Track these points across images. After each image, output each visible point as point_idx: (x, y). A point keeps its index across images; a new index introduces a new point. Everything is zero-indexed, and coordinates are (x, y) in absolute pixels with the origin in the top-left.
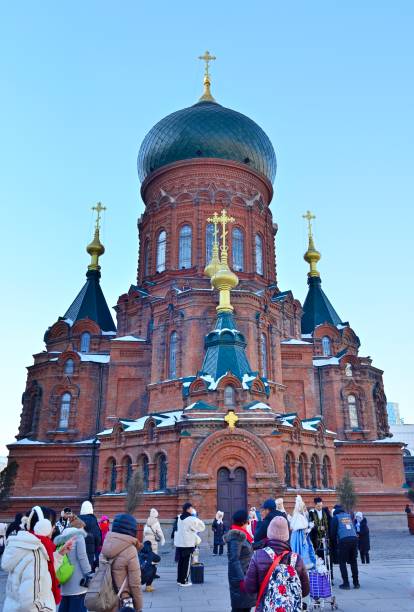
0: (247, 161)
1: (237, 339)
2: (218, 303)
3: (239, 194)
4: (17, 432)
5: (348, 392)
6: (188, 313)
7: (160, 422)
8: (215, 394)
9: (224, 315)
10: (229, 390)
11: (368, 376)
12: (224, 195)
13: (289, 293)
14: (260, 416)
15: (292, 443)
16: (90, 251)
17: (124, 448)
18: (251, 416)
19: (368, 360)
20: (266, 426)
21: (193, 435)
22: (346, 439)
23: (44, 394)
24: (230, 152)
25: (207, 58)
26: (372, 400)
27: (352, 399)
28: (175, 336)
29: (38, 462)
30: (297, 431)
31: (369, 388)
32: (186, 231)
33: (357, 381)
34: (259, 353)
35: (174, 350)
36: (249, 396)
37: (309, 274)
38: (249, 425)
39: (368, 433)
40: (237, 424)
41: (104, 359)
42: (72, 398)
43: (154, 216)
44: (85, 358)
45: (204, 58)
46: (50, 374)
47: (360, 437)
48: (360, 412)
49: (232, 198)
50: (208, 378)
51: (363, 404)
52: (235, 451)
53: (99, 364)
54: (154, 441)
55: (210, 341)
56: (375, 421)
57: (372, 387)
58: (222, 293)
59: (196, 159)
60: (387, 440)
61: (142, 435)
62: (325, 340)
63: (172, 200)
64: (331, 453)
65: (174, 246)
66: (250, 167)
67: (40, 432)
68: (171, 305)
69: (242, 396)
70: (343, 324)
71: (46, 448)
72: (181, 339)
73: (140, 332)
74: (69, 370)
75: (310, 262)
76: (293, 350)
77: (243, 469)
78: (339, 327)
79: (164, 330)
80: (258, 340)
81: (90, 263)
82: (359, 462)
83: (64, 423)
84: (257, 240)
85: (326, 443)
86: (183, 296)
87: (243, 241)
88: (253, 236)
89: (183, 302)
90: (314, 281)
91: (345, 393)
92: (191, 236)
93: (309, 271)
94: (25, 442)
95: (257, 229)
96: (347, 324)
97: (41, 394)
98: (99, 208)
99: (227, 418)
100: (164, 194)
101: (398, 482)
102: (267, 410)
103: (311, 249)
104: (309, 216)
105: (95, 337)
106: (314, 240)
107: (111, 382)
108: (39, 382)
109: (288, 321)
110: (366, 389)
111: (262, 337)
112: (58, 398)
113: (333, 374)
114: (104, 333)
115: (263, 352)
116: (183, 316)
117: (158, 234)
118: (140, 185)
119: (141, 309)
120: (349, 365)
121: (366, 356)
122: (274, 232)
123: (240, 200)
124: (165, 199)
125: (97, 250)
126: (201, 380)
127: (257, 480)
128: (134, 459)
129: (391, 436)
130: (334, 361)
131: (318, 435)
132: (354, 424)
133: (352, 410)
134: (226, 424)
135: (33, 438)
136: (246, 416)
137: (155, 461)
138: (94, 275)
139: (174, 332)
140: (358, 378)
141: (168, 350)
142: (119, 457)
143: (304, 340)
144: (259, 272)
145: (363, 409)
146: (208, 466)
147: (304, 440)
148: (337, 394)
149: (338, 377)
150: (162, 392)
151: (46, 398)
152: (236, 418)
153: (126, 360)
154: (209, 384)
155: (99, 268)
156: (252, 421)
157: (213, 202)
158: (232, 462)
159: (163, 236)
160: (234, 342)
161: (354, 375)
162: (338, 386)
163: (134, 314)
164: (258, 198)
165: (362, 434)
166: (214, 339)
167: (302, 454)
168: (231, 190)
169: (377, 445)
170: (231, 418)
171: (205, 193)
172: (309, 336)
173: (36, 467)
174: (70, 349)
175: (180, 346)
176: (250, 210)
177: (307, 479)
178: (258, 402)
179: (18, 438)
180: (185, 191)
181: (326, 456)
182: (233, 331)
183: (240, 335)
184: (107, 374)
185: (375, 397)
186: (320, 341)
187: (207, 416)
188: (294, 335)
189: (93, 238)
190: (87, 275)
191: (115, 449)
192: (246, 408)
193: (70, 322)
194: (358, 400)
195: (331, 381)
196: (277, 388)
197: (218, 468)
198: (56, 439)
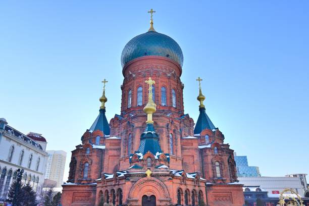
0: (168, 56)
1: (155, 136)
2: (147, 120)
3: (164, 71)
4: (68, 180)
5: (216, 160)
6: (136, 125)
7: (120, 174)
8: (142, 162)
9: (149, 125)
10: (149, 159)
11: (225, 152)
12: (157, 72)
13: (188, 115)
14: (163, 171)
15: (181, 184)
16: (101, 100)
17: (106, 186)
18: (158, 171)
19: (228, 145)
20: (165, 176)
21: (131, 180)
22: (215, 183)
23: (77, 162)
24: (159, 52)
25: (152, 12)
26: (227, 164)
27: (217, 164)
28: (131, 136)
29: (74, 193)
30: (184, 178)
31: (226, 158)
32: (140, 89)
33: (219, 155)
34: (169, 142)
35: (130, 142)
36: (158, 162)
37: (200, 106)
38: (157, 176)
39: (225, 180)
40: (151, 175)
41: (103, 147)
42: (89, 165)
43: (127, 83)
44: (94, 147)
45: (150, 12)
46: (79, 154)
47: (222, 182)
48: (221, 170)
49: (161, 73)
50: (140, 154)
51: (223, 166)
52: (151, 188)
53: (101, 149)
54: (117, 183)
55: (143, 137)
56: (229, 174)
57: (227, 158)
58: (148, 115)
59: (144, 57)
60: (236, 183)
61: (112, 181)
62: (207, 136)
63: (134, 76)
64: (203, 189)
65: (135, 96)
66: (170, 58)
67: (76, 180)
68: (129, 122)
69: (155, 162)
70: (215, 129)
71: (77, 186)
72: (132, 137)
73: (119, 135)
74: (88, 152)
75: (200, 101)
76: (189, 141)
77: (154, 196)
78: (214, 130)
79: (126, 134)
80: (168, 136)
81: (101, 106)
82: (221, 193)
83: (86, 175)
84: (173, 91)
85: (201, 184)
86: (134, 117)
87: (166, 92)
88: (170, 90)
89: (134, 120)
90: (202, 109)
91: (214, 161)
92: (142, 91)
93: (199, 105)
94: (70, 184)
95: (173, 86)
96: (217, 128)
97: (76, 163)
98: (105, 82)
99: (146, 173)
100: (130, 73)
101: (240, 203)
102: (166, 168)
103: (201, 94)
104: (199, 80)
105: (102, 138)
106: (202, 91)
107: (106, 157)
108: (76, 158)
109: (187, 128)
110: (224, 159)
111: (171, 135)
112: (83, 165)
113: (208, 152)
114: (106, 136)
115: (171, 142)
116: (133, 126)
117: (128, 91)
118: (122, 69)
119: (119, 124)
120: (216, 148)
121: (226, 143)
122: (182, 88)
123: (165, 74)
124: (131, 75)
125: (104, 100)
126: (136, 155)
127: (161, 201)
128: (109, 191)
129: (238, 181)
130: (209, 146)
131: (196, 181)
132: (219, 175)
133: (218, 169)
134: (146, 175)
135: (73, 182)
136: (156, 171)
137: (118, 192)
138: (103, 111)
139: (130, 134)
140: (220, 154)
141: (128, 142)
142: (104, 191)
143: (195, 136)
144: (174, 106)
145: (223, 168)
146: (138, 194)
147: (188, 183)
148: (209, 161)
149: (210, 154)
150: (125, 161)
151: (78, 164)
152: (151, 172)
153: (112, 147)
154: (140, 157)
155: (105, 108)
156: (158, 174)
157: (152, 75)
158: (149, 193)
159: (130, 92)
160: (152, 138)
161: (218, 152)
162: (210, 158)
163: (117, 127)
164: (173, 72)
165: (222, 180)
166: (144, 136)
167: (187, 189)
168: (160, 69)
169: (229, 186)
170: (149, 172)
171: (148, 72)
172: (199, 135)
173: (73, 195)
174: (88, 143)
175: (132, 140)
176: (169, 78)
177: (190, 201)
178: (163, 165)
179: (68, 182)
180: (139, 71)
181: (201, 191)
182: (152, 132)
183: (156, 134)
184: (104, 154)
185: (229, 162)
186: (204, 137)
187: (138, 171)
188: (190, 134)
189: (102, 95)
190: (100, 111)
191: (102, 187)
192: (156, 168)
193: (91, 131)
194: (220, 164)
195: (207, 156)
196: (178, 159)
197: (142, 196)
198: (82, 182)
